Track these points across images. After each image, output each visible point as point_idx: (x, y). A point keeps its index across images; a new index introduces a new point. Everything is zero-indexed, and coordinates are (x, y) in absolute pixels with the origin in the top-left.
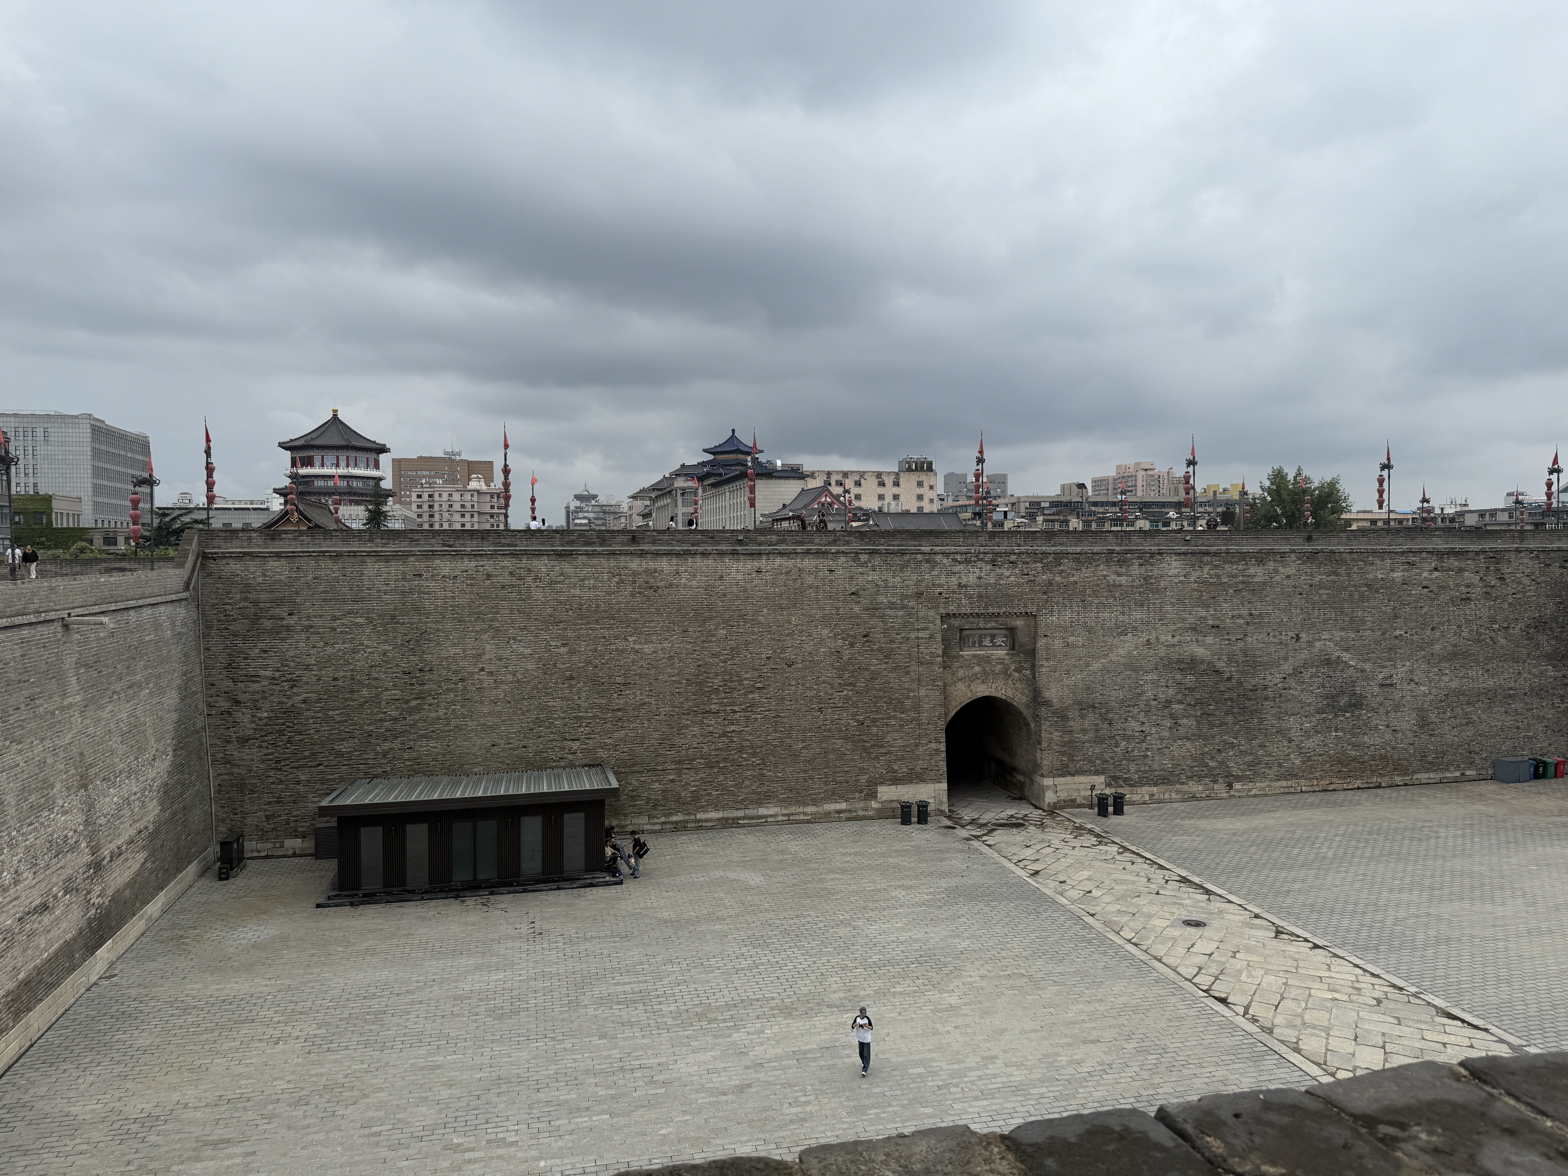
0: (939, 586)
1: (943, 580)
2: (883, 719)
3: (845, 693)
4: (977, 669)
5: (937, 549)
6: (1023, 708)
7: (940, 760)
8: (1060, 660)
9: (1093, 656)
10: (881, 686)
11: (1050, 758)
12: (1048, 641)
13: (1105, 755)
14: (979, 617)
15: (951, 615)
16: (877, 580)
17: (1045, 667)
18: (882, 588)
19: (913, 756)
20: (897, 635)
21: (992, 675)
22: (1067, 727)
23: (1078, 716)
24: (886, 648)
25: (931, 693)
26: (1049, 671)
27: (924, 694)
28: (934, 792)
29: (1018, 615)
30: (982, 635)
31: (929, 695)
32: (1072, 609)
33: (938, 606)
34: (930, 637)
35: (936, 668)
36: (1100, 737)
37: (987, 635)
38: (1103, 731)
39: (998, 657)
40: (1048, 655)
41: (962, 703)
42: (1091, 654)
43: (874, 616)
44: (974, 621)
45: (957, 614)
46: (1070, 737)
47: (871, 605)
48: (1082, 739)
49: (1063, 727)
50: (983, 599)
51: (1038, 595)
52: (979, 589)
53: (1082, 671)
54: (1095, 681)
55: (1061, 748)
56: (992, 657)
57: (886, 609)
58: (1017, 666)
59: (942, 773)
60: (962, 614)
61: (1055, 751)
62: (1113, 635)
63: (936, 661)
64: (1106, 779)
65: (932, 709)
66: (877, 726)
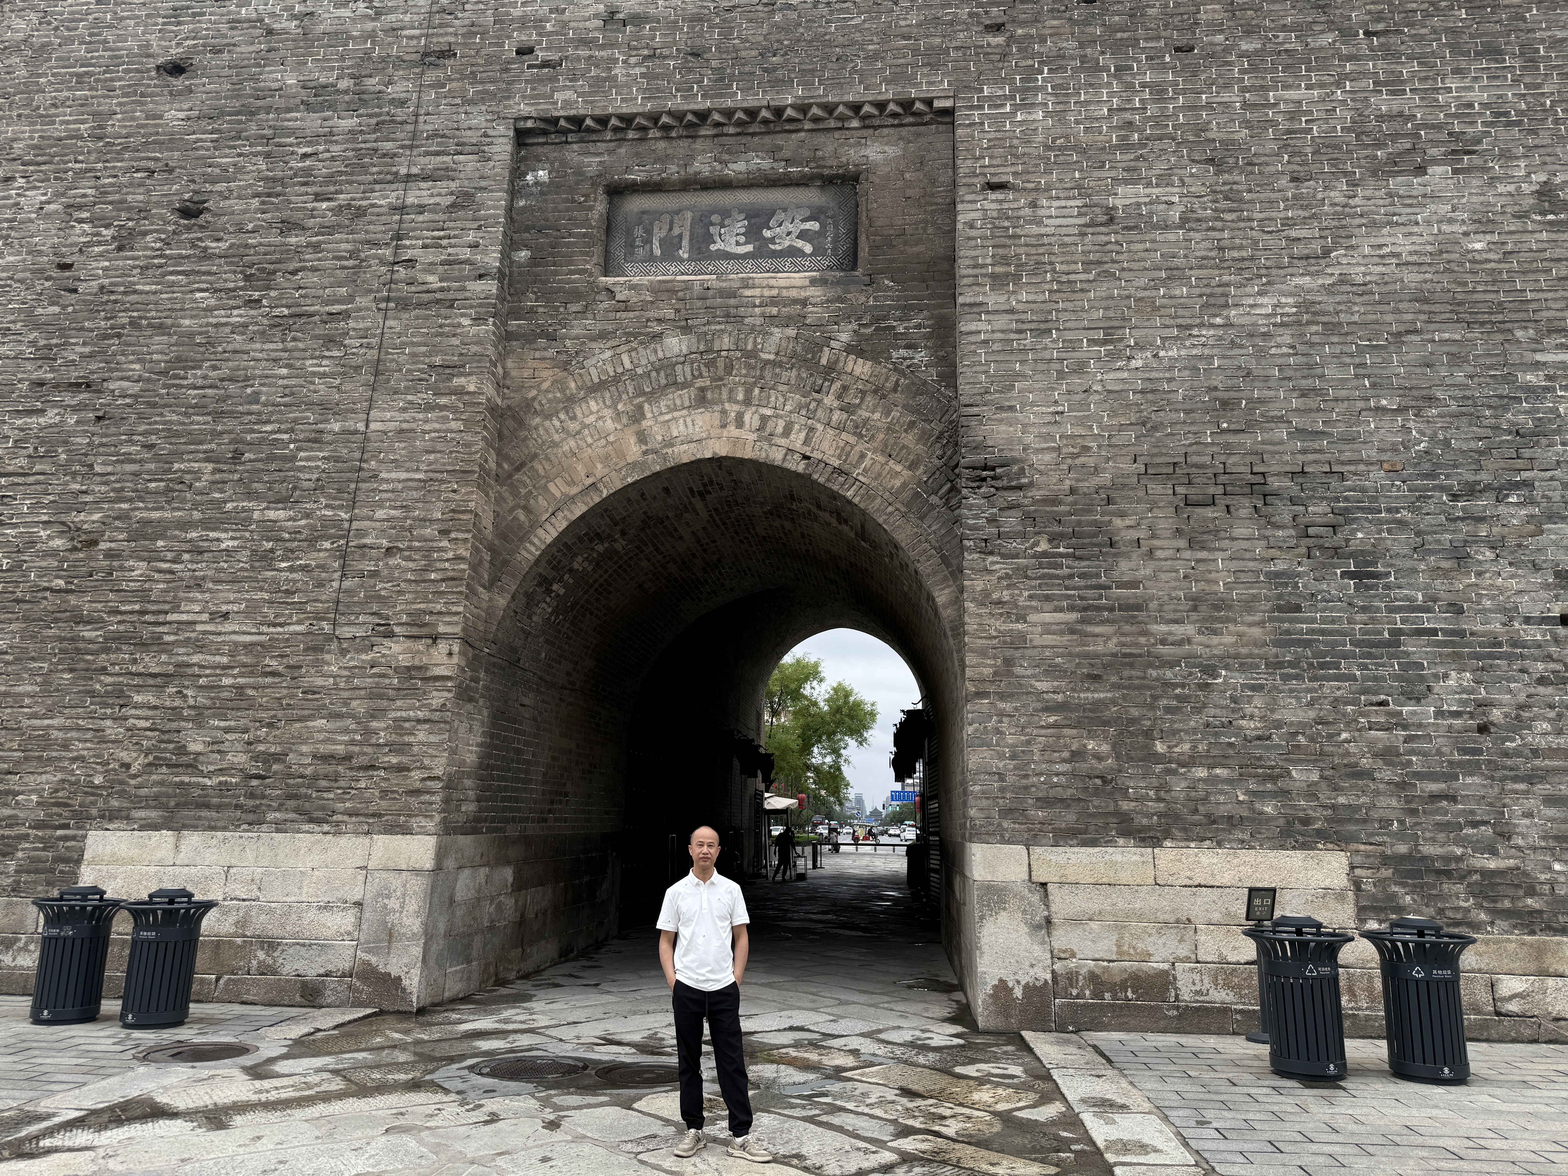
0: (523, 22)
1: (542, 4)
2: (185, 525)
4: (675, 345)
6: (891, 514)
7: (419, 721)
8: (1069, 282)
9: (1247, 264)
10: (209, 391)
11: (1010, 740)
12: (1006, 206)
13: (1344, 735)
14: (691, 132)
15: (562, 123)
16: (273, 15)
17: (988, 312)
18: (287, 40)
19: (292, 696)
20: (316, 200)
21: (744, 372)
22: (1110, 588)
23: (1168, 533)
24: (262, 249)
25: (426, 421)
26: (1012, 331)
27: (392, 426)
28: (361, 878)
29: (869, 116)
30: (712, 213)
31: (413, 431)
32: (1129, 79)
33: (508, 90)
34: (453, 205)
35: (466, 322)
36: (1307, 644)
37: (735, 213)
38: (1324, 610)
39: (775, 292)
40: (1005, 261)
41: (600, 486)
42: (1236, 254)
43: (239, 138)
44: (669, 152)
45: (589, 122)
46: (1123, 634)
47: (232, 97)
48: (1199, 650)
49: (1082, 583)
50: (708, 60)
51: (961, 35)
52: (694, 27)
53: (1189, 327)
54: (1262, 373)
55: (1073, 690)
56: (748, 293)
57: (289, 110)
58: (862, 331)
59: (418, 785)
60: (614, 121)
61: (1039, 705)
62: (1345, 174)
63: (468, 294)
64: (1358, 872)
65: (416, 489)
66: (152, 556)
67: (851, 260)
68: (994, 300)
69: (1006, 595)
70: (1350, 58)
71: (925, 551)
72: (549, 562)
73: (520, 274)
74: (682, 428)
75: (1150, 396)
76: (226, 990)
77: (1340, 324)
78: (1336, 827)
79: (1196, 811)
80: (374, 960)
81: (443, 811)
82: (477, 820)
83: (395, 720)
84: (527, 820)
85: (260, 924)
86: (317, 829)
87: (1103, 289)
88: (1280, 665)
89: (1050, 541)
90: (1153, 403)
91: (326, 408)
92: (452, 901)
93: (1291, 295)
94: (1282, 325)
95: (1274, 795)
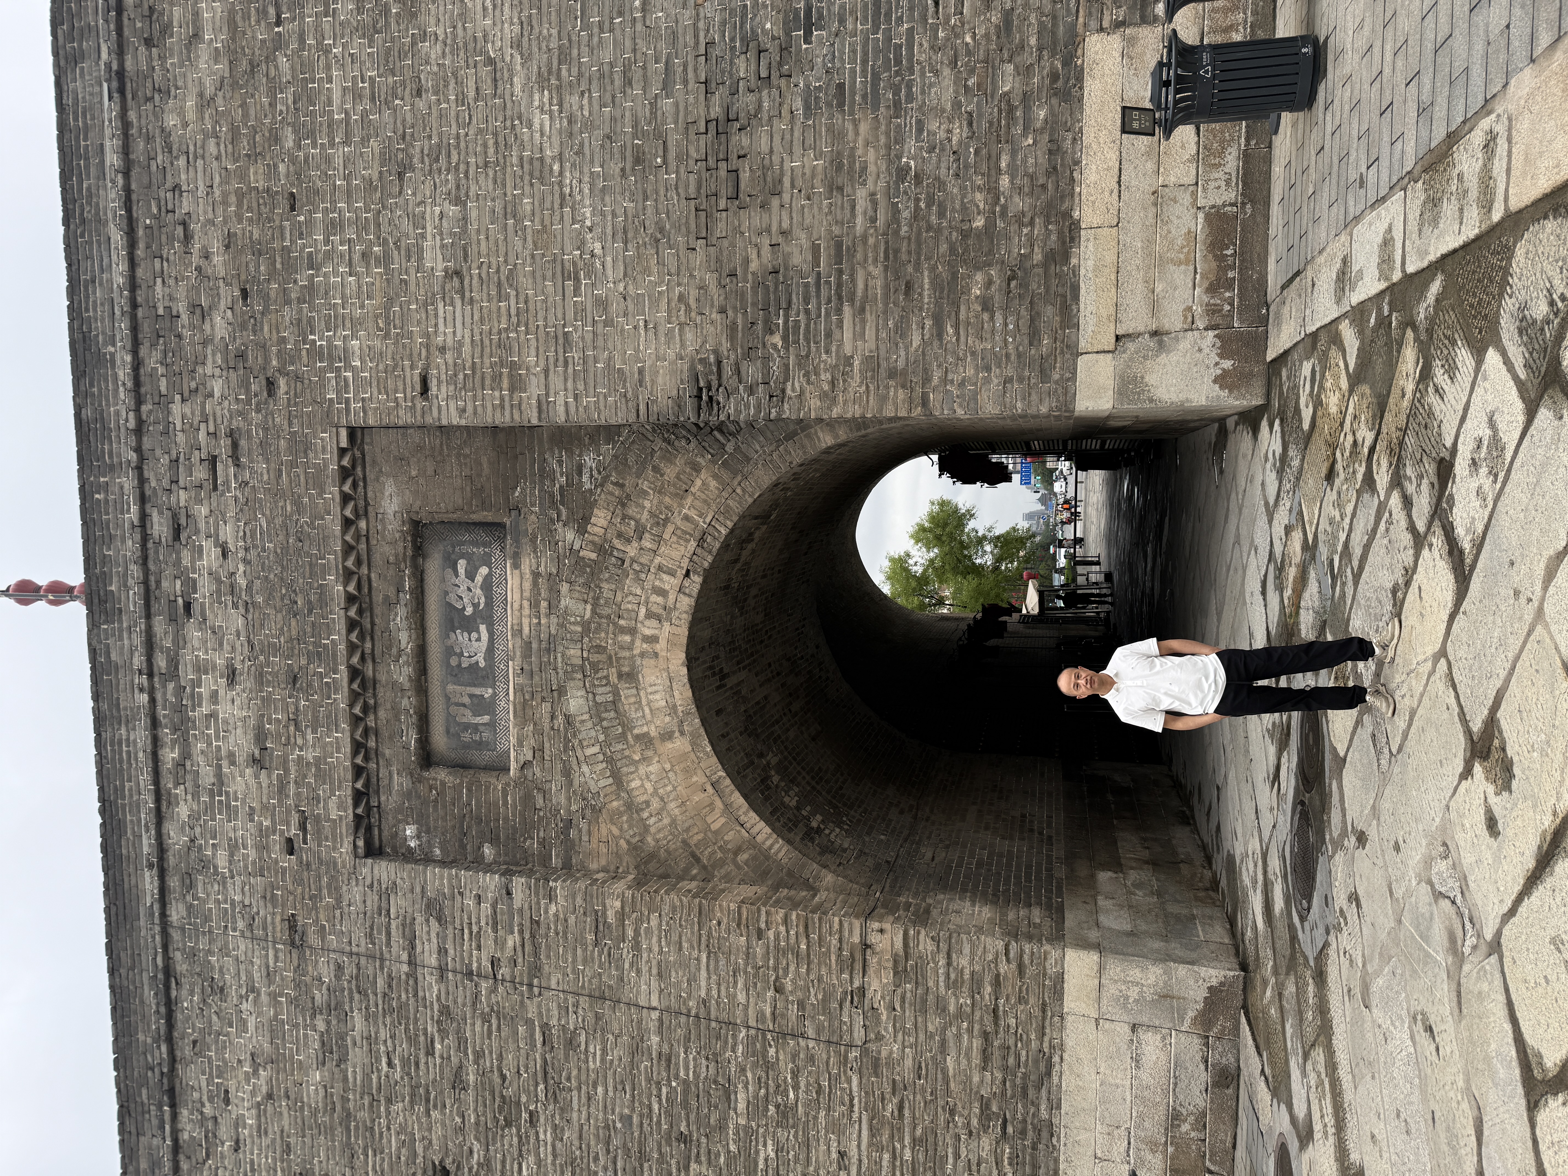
0: (262, 847)
1: (243, 829)
4: (577, 702)
6: (743, 490)
7: (949, 964)
8: (518, 315)
9: (501, 139)
10: (620, 1164)
11: (970, 372)
12: (443, 377)
13: (968, 39)
14: (370, 685)
15: (359, 811)
16: (253, 1093)
17: (547, 395)
18: (277, 1079)
19: (923, 1090)
20: (433, 1054)
21: (603, 635)
22: (819, 273)
23: (765, 216)
24: (480, 1109)
25: (650, 950)
26: (566, 371)
27: (654, 984)
28: (1107, 1025)
29: (356, 510)
30: (448, 664)
31: (659, 964)
32: (320, 256)
33: (327, 864)
34: (439, 920)
35: (553, 909)
36: (876, 77)
37: (449, 643)
38: (843, 61)
39: (526, 604)
40: (497, 378)
41: (714, 778)
42: (491, 151)
43: (372, 1128)
44: (389, 706)
45: (359, 785)
46: (866, 260)
47: (333, 1135)
48: (881, 184)
49: (814, 301)
50: (300, 668)
51: (277, 420)
52: (268, 682)
53: (562, 196)
54: (607, 124)
55: (921, 309)
56: (526, 630)
57: (345, 1079)
58: (564, 518)
59: (1013, 966)
60: (359, 760)
61: (936, 343)
62: (414, 44)
63: (526, 906)
64: (1106, 24)
65: (717, 961)
67: (495, 529)
68: (535, 389)
69: (826, 376)
70: (302, 40)
71: (781, 456)
72: (790, 830)
73: (506, 855)
74: (657, 697)
75: (630, 235)
76: (1221, 1164)
77: (560, 47)
78: (1061, 46)
79: (1044, 187)
80: (1191, 1014)
81: (1040, 941)
82: (1049, 907)
83: (948, 987)
84: (1049, 857)
85: (1154, 1127)
86: (1057, 1067)
87: (525, 282)
88: (897, 104)
89: (772, 333)
90: (636, 231)
91: (637, 1049)
92: (1131, 934)
93: (531, 96)
94: (560, 104)
95: (1027, 109)
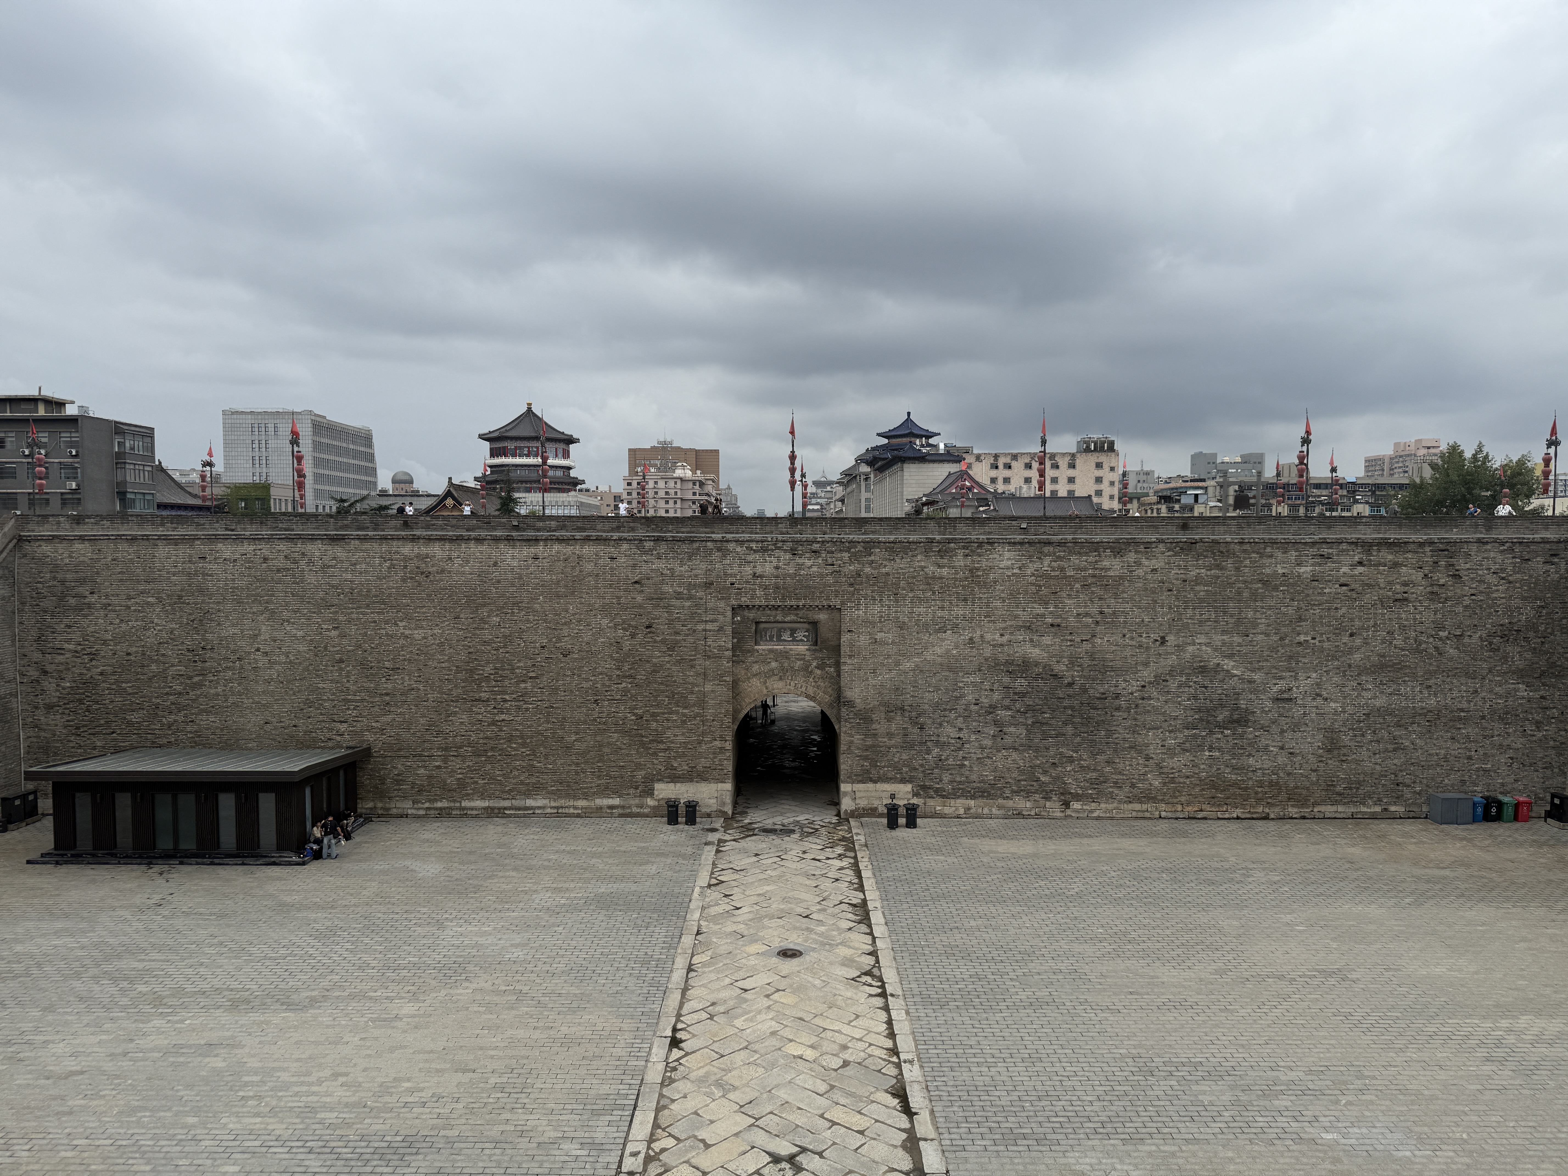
0: (731, 575)
1: (736, 569)
2: (664, 713)
3: (624, 685)
4: (774, 664)
5: (729, 536)
7: (724, 759)
8: (866, 657)
9: (905, 654)
10: (663, 679)
11: (850, 763)
12: (852, 637)
13: (914, 761)
14: (776, 610)
15: (743, 606)
16: (662, 568)
17: (848, 664)
18: (667, 577)
19: (695, 754)
20: (682, 627)
21: (791, 672)
22: (871, 730)
23: (883, 718)
25: (718, 689)
26: (852, 669)
27: (710, 689)
28: (716, 792)
29: (821, 608)
30: (781, 629)
31: (715, 691)
32: (882, 603)
33: (729, 596)
34: (718, 630)
35: (725, 662)
36: (909, 743)
37: (787, 630)
38: (913, 735)
39: (798, 651)
40: (851, 651)
42: (903, 652)
43: (659, 607)
44: (771, 614)
45: (750, 606)
46: (873, 741)
47: (655, 594)
48: (888, 744)
49: (865, 729)
50: (780, 590)
51: (843, 586)
52: (776, 580)
53: (891, 670)
54: (906, 681)
55: (862, 752)
56: (791, 651)
58: (819, 662)
59: (725, 773)
60: (757, 607)
62: (929, 632)
63: (725, 655)
65: (718, 705)
66: (657, 721)
67: (816, 644)
68: (849, 661)
73: (736, 647)
75: (882, 687)
77: (923, 670)
79: (884, 777)
80: (720, 808)
83: (719, 759)
86: (705, 782)
87: (873, 659)
88: (903, 747)
89: (859, 719)
91: (694, 685)
93: (913, 663)
94: (911, 670)
95: (899, 773)
